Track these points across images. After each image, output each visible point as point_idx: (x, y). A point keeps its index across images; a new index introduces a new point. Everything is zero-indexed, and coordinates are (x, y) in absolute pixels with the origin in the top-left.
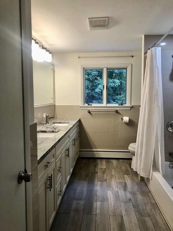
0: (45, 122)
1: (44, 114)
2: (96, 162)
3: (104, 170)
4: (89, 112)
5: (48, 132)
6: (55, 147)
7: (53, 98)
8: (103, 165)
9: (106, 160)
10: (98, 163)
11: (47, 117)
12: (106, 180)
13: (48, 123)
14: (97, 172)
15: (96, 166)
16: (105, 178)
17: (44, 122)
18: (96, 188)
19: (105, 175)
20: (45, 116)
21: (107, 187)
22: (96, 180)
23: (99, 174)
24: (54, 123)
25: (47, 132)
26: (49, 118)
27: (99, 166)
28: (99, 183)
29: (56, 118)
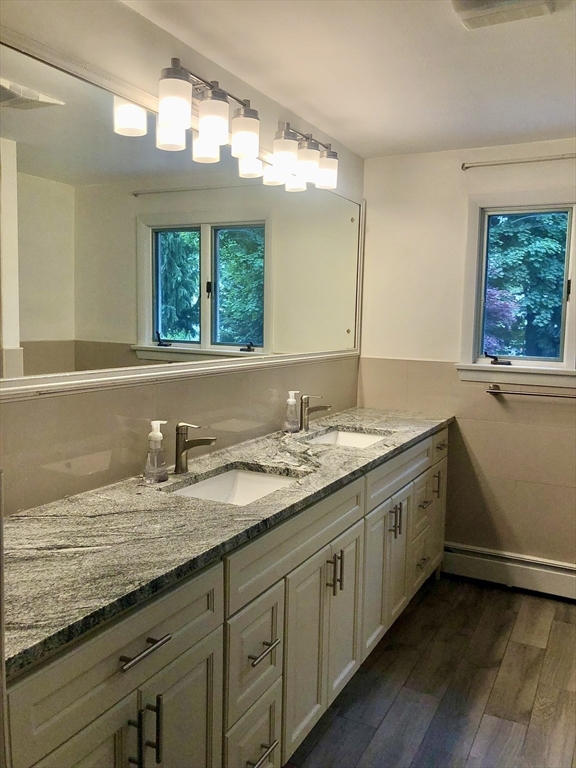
0: (294, 423)
1: (292, 393)
2: (509, 607)
3: (534, 655)
4: (495, 394)
5: (268, 470)
6: (223, 559)
7: (348, 331)
8: (536, 630)
9: (562, 606)
10: (516, 614)
11: (303, 403)
12: (530, 713)
13: (307, 429)
14: (500, 662)
15: (502, 627)
16: (525, 704)
17: (288, 426)
18: (466, 745)
19: (531, 689)
20: (292, 400)
21: (522, 753)
22: (482, 702)
23: (504, 676)
24: (331, 429)
25: (264, 471)
26: (311, 411)
27: (518, 633)
28: (490, 721)
29: (362, 407)
